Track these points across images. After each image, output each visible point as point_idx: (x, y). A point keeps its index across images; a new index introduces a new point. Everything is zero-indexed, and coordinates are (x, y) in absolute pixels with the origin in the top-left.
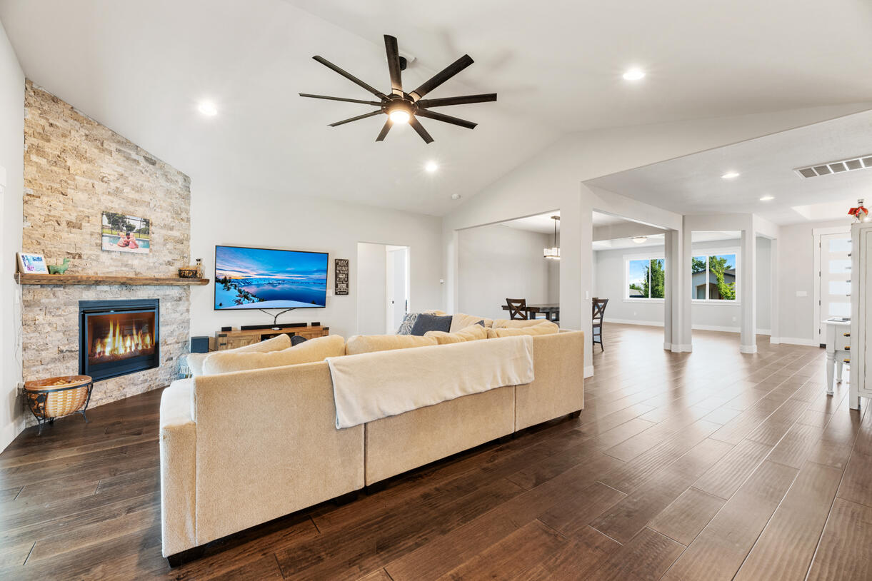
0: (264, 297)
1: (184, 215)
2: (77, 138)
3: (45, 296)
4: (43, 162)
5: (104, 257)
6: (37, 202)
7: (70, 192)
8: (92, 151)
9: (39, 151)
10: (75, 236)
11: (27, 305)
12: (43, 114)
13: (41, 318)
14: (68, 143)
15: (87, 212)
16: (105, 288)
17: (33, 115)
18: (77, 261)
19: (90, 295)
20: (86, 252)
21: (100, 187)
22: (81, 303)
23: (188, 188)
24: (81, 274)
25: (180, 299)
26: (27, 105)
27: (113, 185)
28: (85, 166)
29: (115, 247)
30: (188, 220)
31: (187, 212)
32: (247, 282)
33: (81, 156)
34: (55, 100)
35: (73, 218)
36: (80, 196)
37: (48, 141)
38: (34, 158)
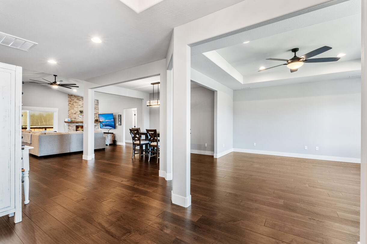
0: (106, 126)
1: (97, 108)
2: (75, 100)
3: (71, 125)
4: (70, 105)
5: (80, 118)
6: (70, 111)
7: (74, 108)
8: (77, 101)
9: (70, 104)
10: (75, 115)
11: (69, 126)
12: (70, 98)
13: (70, 128)
14: (74, 101)
15: (77, 111)
16: (80, 123)
17: (69, 99)
18: (75, 119)
19: (77, 125)
20: (77, 118)
21: (79, 106)
22: (76, 126)
23: (98, 103)
24: (76, 121)
25: (96, 126)
26: (68, 98)
27: (81, 106)
28: (77, 104)
29: (81, 116)
30: (98, 109)
31: (98, 107)
32: (103, 122)
33: (76, 102)
34: (72, 95)
35: (75, 112)
36: (76, 109)
37: (71, 102)
38: (69, 105)
